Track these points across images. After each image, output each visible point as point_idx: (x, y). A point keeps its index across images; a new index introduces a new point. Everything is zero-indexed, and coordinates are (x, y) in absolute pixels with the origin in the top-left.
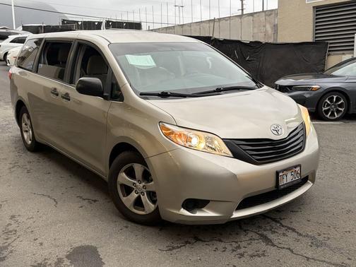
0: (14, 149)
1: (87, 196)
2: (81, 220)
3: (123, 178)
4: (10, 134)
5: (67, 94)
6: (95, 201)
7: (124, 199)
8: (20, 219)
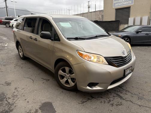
0: (16, 59)
1: (45, 78)
2: (44, 89)
3: (61, 72)
4: (15, 53)
5: (36, 38)
6: (49, 80)
7: (61, 81)
8: (19, 89)
